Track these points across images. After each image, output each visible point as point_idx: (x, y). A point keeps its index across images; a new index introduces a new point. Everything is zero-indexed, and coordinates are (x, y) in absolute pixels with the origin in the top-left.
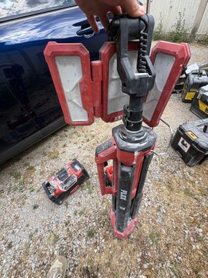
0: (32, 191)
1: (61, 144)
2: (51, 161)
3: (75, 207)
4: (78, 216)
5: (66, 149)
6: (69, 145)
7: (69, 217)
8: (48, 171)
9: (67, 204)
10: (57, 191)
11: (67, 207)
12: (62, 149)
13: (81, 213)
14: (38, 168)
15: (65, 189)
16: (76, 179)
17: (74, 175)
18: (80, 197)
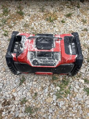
0: (5, 35)
1: (67, 11)
2: (43, 21)
3: (29, 94)
4: (23, 109)
5: (68, 20)
6: (74, 18)
7: (14, 98)
8: (32, 29)
9: (23, 81)
10: (21, 57)
11: (20, 84)
12: (63, 17)
13: (29, 110)
14: (27, 19)
15: (34, 62)
16: (57, 62)
17: (59, 55)
18: (43, 88)
